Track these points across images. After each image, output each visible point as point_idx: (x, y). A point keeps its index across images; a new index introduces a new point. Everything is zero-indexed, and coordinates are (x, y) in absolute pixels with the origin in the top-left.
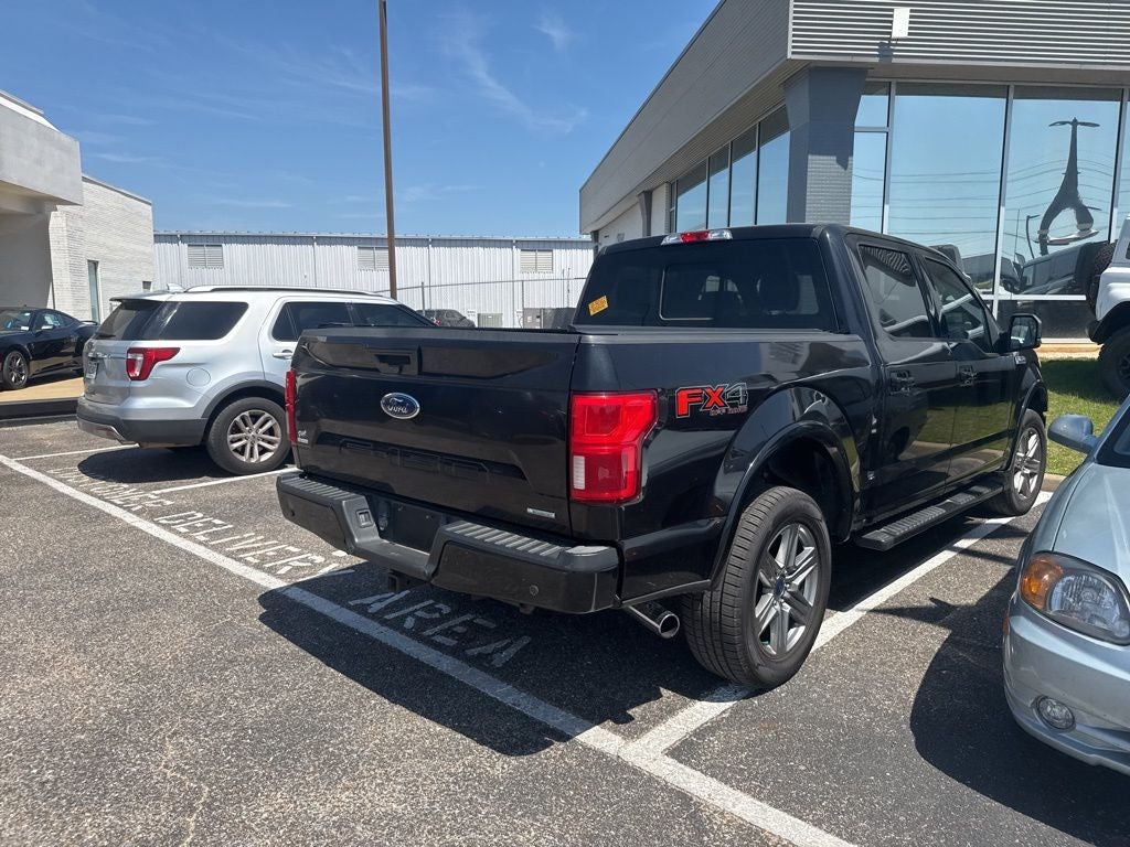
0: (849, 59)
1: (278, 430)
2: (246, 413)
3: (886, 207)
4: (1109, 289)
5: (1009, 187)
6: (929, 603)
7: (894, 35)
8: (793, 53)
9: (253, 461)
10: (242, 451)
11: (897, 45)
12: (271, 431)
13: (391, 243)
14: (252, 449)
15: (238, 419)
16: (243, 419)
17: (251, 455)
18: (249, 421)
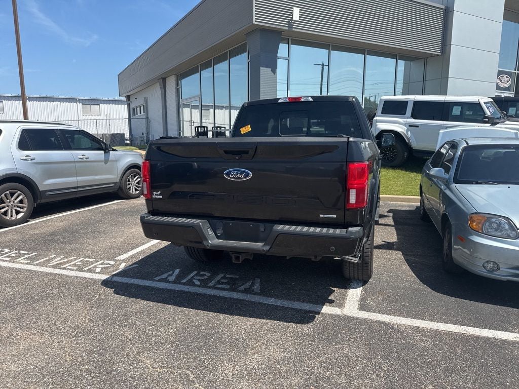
0: (277, 27)
1: (26, 201)
2: (8, 192)
3: (289, 91)
4: (376, 125)
5: (330, 87)
6: (383, 243)
7: (294, 19)
8: (256, 21)
9: (13, 218)
10: (5, 213)
11: (294, 23)
12: (21, 202)
13: (24, 99)
14: (11, 211)
15: (3, 195)
16: (5, 195)
17: (12, 216)
18: (9, 196)
